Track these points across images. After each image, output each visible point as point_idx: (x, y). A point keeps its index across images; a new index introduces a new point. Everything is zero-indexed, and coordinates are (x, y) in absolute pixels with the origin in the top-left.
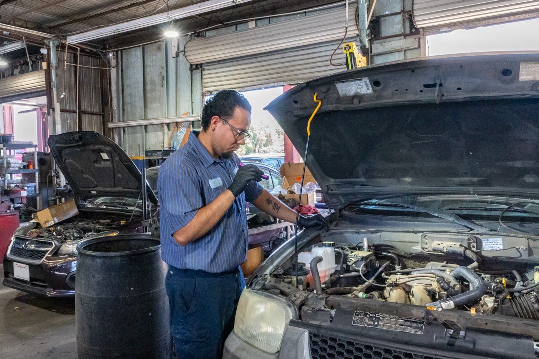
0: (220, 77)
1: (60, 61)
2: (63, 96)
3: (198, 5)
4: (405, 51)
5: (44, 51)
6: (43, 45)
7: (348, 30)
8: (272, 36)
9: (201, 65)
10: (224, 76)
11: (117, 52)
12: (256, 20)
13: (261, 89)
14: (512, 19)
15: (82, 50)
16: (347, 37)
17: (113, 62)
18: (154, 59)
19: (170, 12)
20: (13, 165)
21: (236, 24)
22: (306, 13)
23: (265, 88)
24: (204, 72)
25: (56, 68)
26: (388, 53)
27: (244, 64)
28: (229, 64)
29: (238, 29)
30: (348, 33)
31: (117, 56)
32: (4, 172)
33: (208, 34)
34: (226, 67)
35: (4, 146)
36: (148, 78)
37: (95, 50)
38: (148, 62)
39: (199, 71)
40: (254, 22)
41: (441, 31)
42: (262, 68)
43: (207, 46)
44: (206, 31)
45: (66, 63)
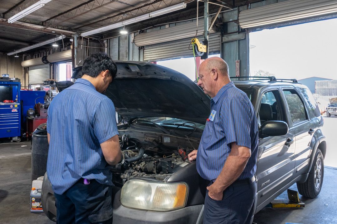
0: (152, 53)
1: (79, 44)
2: (80, 62)
3: (135, 18)
4: (239, 41)
5: (71, 40)
6: (71, 37)
7: (198, 31)
8: (173, 33)
9: (143, 47)
10: (154, 53)
11: (108, 39)
12: (169, 24)
13: (170, 59)
14: (293, 24)
15: (90, 39)
16: (197, 35)
17: (106, 45)
18: (124, 43)
19: (123, 22)
20: (53, 95)
21: (160, 26)
22: (192, 20)
23: (172, 59)
24: (145, 51)
25: (77, 48)
26: (230, 42)
27: (163, 47)
28: (156, 47)
29: (161, 28)
30: (197, 34)
31: (108, 42)
32: (46, 98)
33: (148, 31)
34: (155, 48)
35: (50, 86)
36: (121, 53)
37: (96, 39)
38: (121, 45)
39: (142, 50)
40: (168, 25)
41: (257, 30)
42: (171, 49)
43: (144, 37)
44: (147, 29)
45: (82, 46)
